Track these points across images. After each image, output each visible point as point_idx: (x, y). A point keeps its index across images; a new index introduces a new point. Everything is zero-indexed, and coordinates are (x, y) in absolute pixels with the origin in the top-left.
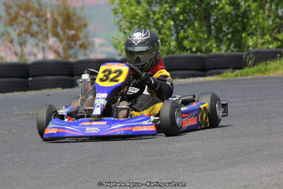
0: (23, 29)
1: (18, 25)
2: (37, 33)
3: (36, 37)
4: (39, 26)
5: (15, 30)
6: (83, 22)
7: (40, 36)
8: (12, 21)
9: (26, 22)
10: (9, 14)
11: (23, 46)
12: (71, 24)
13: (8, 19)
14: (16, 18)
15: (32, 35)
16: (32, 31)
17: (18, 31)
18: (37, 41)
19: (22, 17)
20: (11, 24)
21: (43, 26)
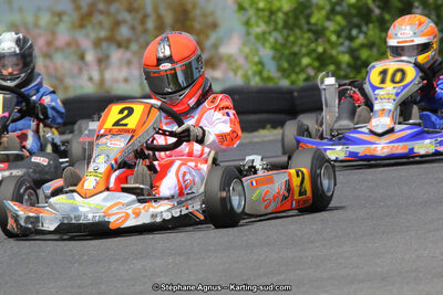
0: (103, 34)
1: (93, 28)
2: (129, 41)
3: (127, 48)
4: (133, 28)
5: (87, 36)
6: (210, 20)
7: (134, 47)
8: (84, 20)
9: (107, 22)
10: (78, 8)
11: (103, 66)
12: (188, 23)
13: (75, 16)
14: (89, 14)
15: (119, 45)
16: (119, 38)
17: (93, 35)
18: (128, 55)
19: (102, 12)
20: (82, 26)
21: (139, 28)
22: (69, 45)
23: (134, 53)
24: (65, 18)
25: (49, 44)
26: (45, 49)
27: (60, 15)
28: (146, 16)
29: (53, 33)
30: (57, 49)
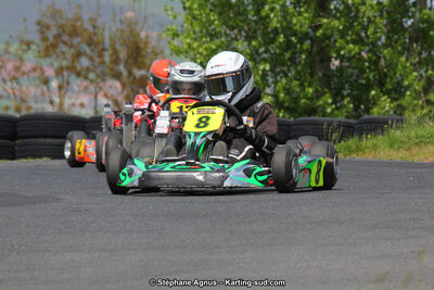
0: (65, 63)
1: (58, 56)
2: (88, 70)
3: (86, 78)
4: (91, 59)
5: (52, 64)
7: (92, 76)
8: (49, 49)
9: (70, 52)
10: (45, 39)
11: (63, 92)
12: (140, 60)
13: (42, 45)
14: (54, 46)
15: (78, 74)
16: (78, 67)
17: (56, 65)
18: (85, 83)
19: (65, 43)
20: (47, 55)
21: (97, 60)
22: (34, 70)
23: (92, 81)
24: (33, 47)
25: (17, 69)
26: (13, 73)
27: (29, 44)
28: (104, 50)
29: (21, 59)
30: (24, 73)
